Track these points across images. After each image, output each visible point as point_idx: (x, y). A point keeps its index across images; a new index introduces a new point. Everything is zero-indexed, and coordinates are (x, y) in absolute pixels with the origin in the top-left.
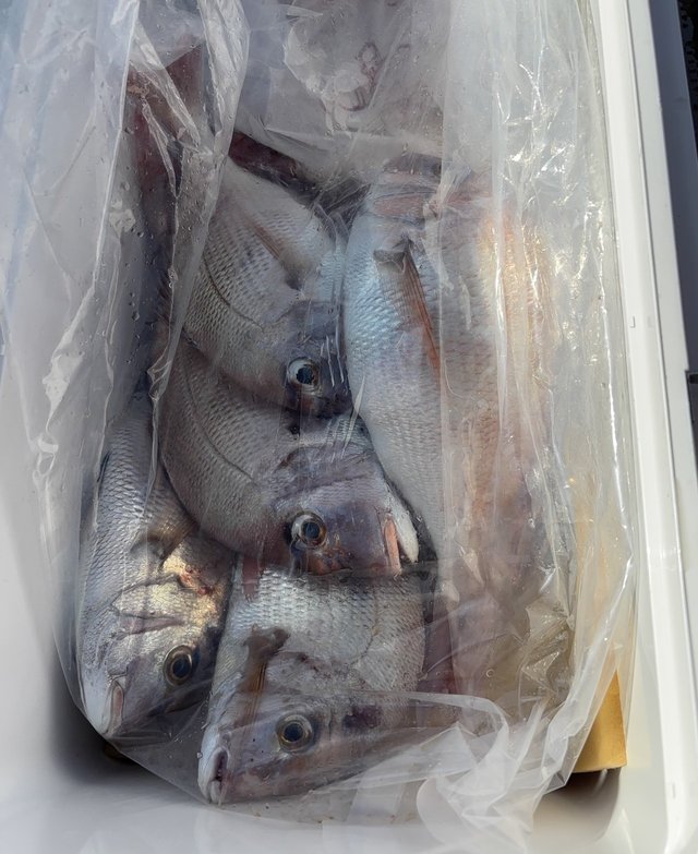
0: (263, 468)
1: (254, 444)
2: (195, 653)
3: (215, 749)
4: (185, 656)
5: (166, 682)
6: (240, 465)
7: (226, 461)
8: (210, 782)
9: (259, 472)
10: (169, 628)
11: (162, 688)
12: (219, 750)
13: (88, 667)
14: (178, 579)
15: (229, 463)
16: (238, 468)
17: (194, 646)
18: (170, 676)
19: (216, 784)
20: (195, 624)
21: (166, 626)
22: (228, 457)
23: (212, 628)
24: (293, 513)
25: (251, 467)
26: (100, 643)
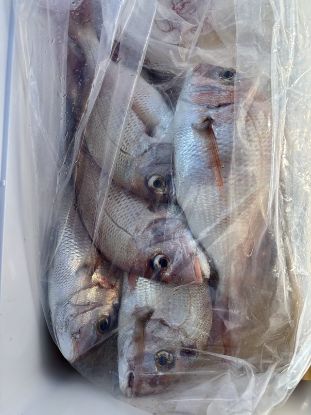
0: (137, 230)
1: (132, 217)
2: (109, 318)
3: (127, 372)
4: (105, 320)
5: (97, 333)
6: (125, 228)
7: (118, 226)
8: (126, 389)
9: (135, 232)
10: (97, 308)
11: (96, 337)
12: (129, 372)
13: (60, 332)
14: (98, 284)
15: (120, 227)
16: (125, 230)
17: (108, 315)
18: (99, 331)
19: (129, 390)
20: (108, 304)
21: (95, 307)
22: (119, 224)
23: (116, 304)
24: (154, 254)
25: (131, 229)
26: (65, 320)
